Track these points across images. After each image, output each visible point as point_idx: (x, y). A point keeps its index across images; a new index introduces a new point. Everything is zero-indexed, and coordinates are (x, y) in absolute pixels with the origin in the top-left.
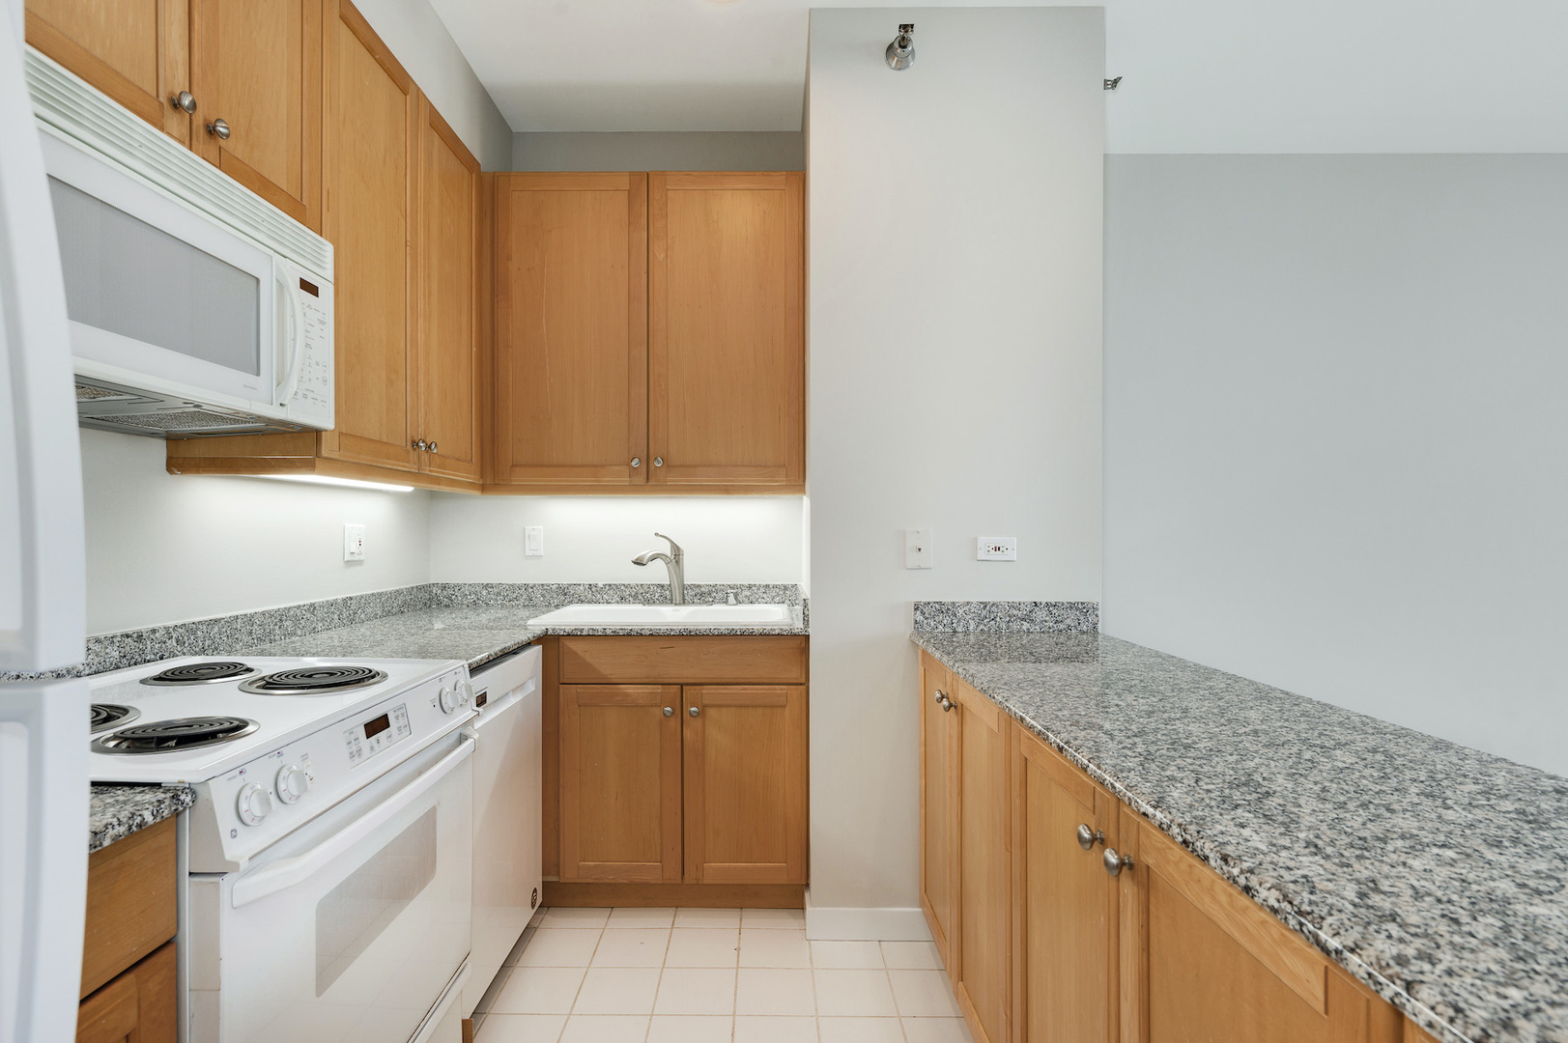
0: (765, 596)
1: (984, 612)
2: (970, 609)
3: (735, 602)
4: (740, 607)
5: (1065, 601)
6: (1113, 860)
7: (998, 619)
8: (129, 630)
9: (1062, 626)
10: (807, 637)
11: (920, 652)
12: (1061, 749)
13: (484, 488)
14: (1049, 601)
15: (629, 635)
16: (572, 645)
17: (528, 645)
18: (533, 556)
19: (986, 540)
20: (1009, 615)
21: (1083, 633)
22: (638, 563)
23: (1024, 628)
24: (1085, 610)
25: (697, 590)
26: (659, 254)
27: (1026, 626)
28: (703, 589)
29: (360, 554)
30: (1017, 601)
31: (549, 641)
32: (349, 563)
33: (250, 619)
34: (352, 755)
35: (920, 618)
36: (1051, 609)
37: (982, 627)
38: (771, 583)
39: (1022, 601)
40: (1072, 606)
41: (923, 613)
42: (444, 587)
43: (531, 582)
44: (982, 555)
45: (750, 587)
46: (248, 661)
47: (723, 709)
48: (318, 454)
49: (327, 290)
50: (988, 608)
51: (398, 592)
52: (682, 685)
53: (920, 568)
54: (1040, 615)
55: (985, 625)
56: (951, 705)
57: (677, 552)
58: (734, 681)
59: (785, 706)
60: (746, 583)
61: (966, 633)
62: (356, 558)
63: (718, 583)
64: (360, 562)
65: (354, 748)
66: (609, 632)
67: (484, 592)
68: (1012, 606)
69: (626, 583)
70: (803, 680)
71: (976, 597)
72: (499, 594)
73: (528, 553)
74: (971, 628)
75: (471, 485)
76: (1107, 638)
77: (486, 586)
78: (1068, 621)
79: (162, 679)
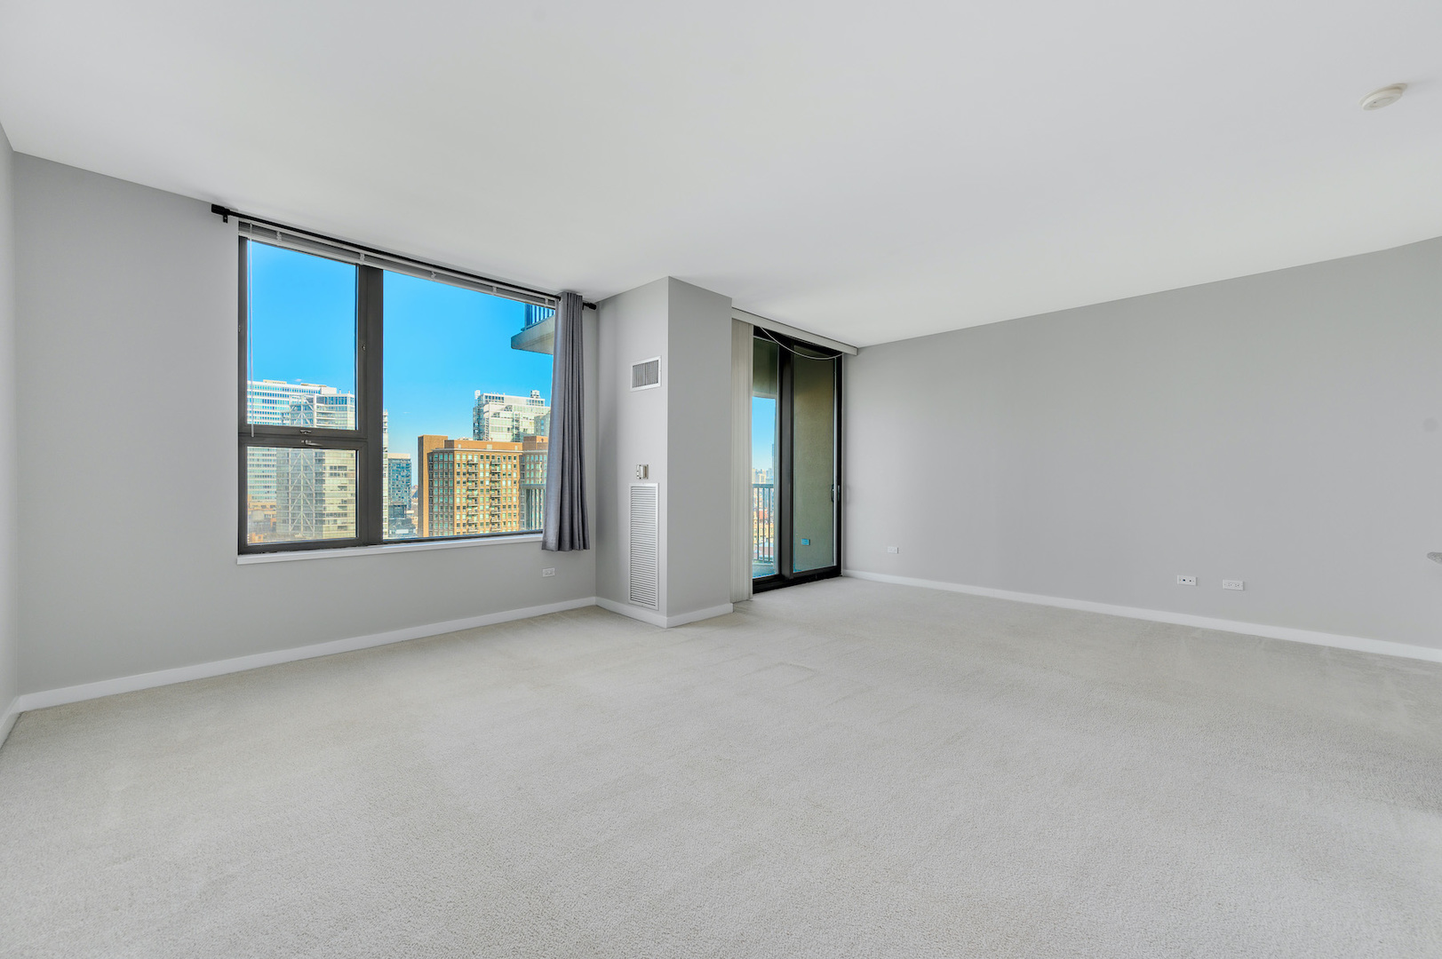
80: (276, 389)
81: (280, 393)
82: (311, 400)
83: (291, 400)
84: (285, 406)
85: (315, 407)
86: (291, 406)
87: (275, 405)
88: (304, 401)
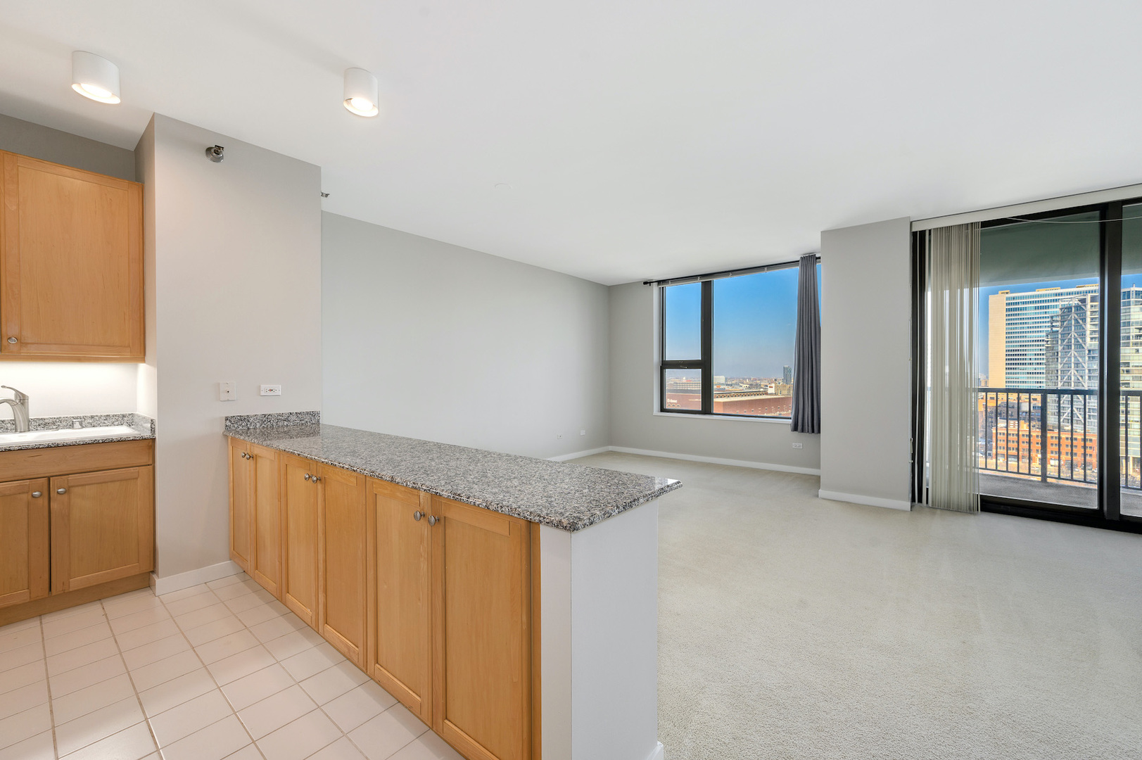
0: (106, 422)
1: (264, 419)
2: (257, 418)
3: (80, 427)
4: (84, 430)
5: (304, 411)
6: (315, 479)
7: (272, 421)
9: (303, 422)
10: (154, 440)
11: (229, 440)
12: (299, 455)
14: (297, 412)
19: (265, 387)
20: (277, 419)
21: (313, 424)
24: (314, 414)
25: (41, 422)
27: (286, 423)
28: (46, 421)
30: (281, 412)
35: (228, 423)
36: (298, 415)
37: (263, 425)
38: (111, 414)
39: (283, 412)
40: (307, 413)
41: (230, 421)
44: (263, 393)
45: (92, 417)
47: (87, 487)
52: (47, 477)
53: (228, 400)
54: (293, 418)
55: (265, 424)
56: (250, 457)
57: (22, 398)
58: (96, 469)
59: (137, 478)
60: (89, 415)
61: (255, 428)
63: (62, 416)
68: (279, 415)
70: (150, 463)
71: (259, 413)
74: (258, 426)
76: (322, 425)
78: (306, 420)
80: (1050, 295)
81: (1052, 298)
82: (1083, 301)
83: (1060, 304)
84: (1055, 310)
85: (1089, 306)
86: (1061, 309)
87: (1047, 310)
88: (1075, 302)
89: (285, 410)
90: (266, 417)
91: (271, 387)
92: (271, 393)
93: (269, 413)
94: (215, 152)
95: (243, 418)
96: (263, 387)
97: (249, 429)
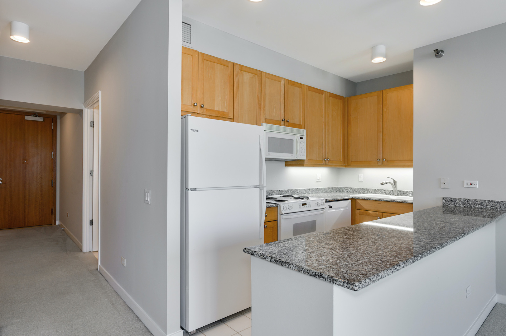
1: (465, 202)
2: (460, 200)
3: (411, 196)
5: (495, 200)
7: (470, 204)
8: (280, 190)
9: (494, 208)
13: (345, 166)
14: (488, 200)
15: (370, 200)
16: (358, 201)
17: (348, 199)
18: (361, 182)
19: (467, 182)
20: (474, 203)
21: (502, 210)
22: (382, 184)
23: (480, 207)
24: (503, 204)
25: (402, 192)
26: (385, 110)
27: (480, 206)
28: (404, 192)
29: (320, 180)
31: (353, 200)
32: (317, 181)
33: (297, 190)
34: (300, 207)
35: (444, 202)
36: (490, 202)
37: (465, 205)
39: (478, 199)
40: (498, 202)
41: (445, 200)
42: (341, 188)
43: (360, 188)
44: (465, 186)
46: (293, 196)
48: (304, 163)
49: (305, 138)
50: (467, 200)
51: (329, 188)
52: (383, 213)
53: (445, 188)
54: (485, 204)
55: (466, 205)
57: (395, 182)
61: (459, 207)
62: (319, 180)
64: (320, 181)
65: (300, 206)
66: (365, 199)
67: (350, 190)
68: (475, 200)
69: (383, 189)
71: (462, 197)
72: (353, 190)
73: (360, 181)
74: (461, 206)
75: (342, 166)
77: (350, 188)
78: (496, 206)
79: (283, 196)
89: (481, 198)
90: (466, 201)
91: (471, 182)
92: (471, 186)
93: (468, 198)
94: (438, 53)
95: (452, 199)
96: (465, 182)
97: (455, 206)
